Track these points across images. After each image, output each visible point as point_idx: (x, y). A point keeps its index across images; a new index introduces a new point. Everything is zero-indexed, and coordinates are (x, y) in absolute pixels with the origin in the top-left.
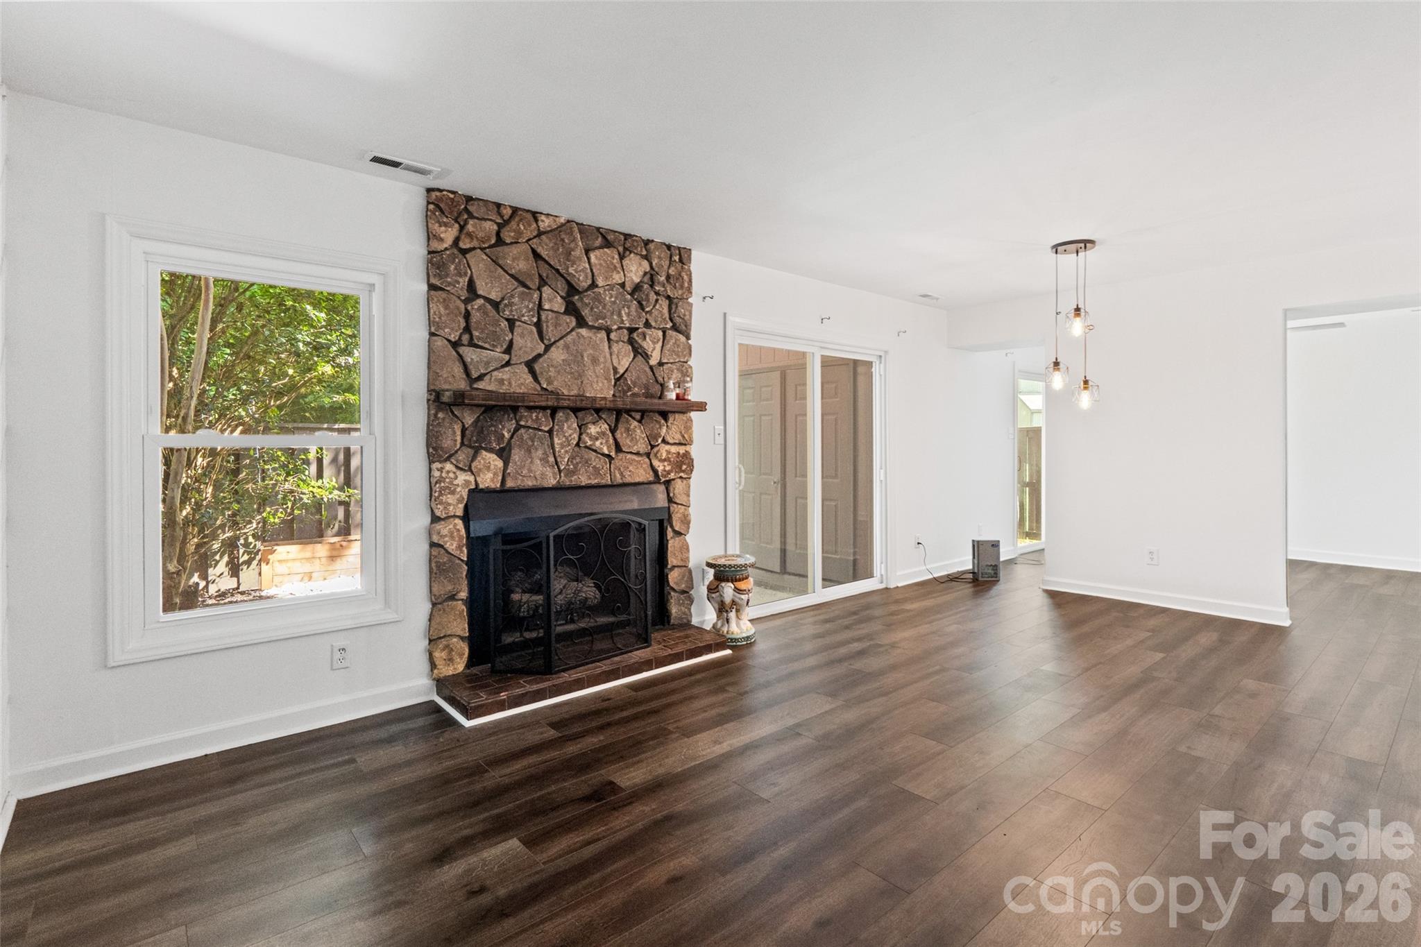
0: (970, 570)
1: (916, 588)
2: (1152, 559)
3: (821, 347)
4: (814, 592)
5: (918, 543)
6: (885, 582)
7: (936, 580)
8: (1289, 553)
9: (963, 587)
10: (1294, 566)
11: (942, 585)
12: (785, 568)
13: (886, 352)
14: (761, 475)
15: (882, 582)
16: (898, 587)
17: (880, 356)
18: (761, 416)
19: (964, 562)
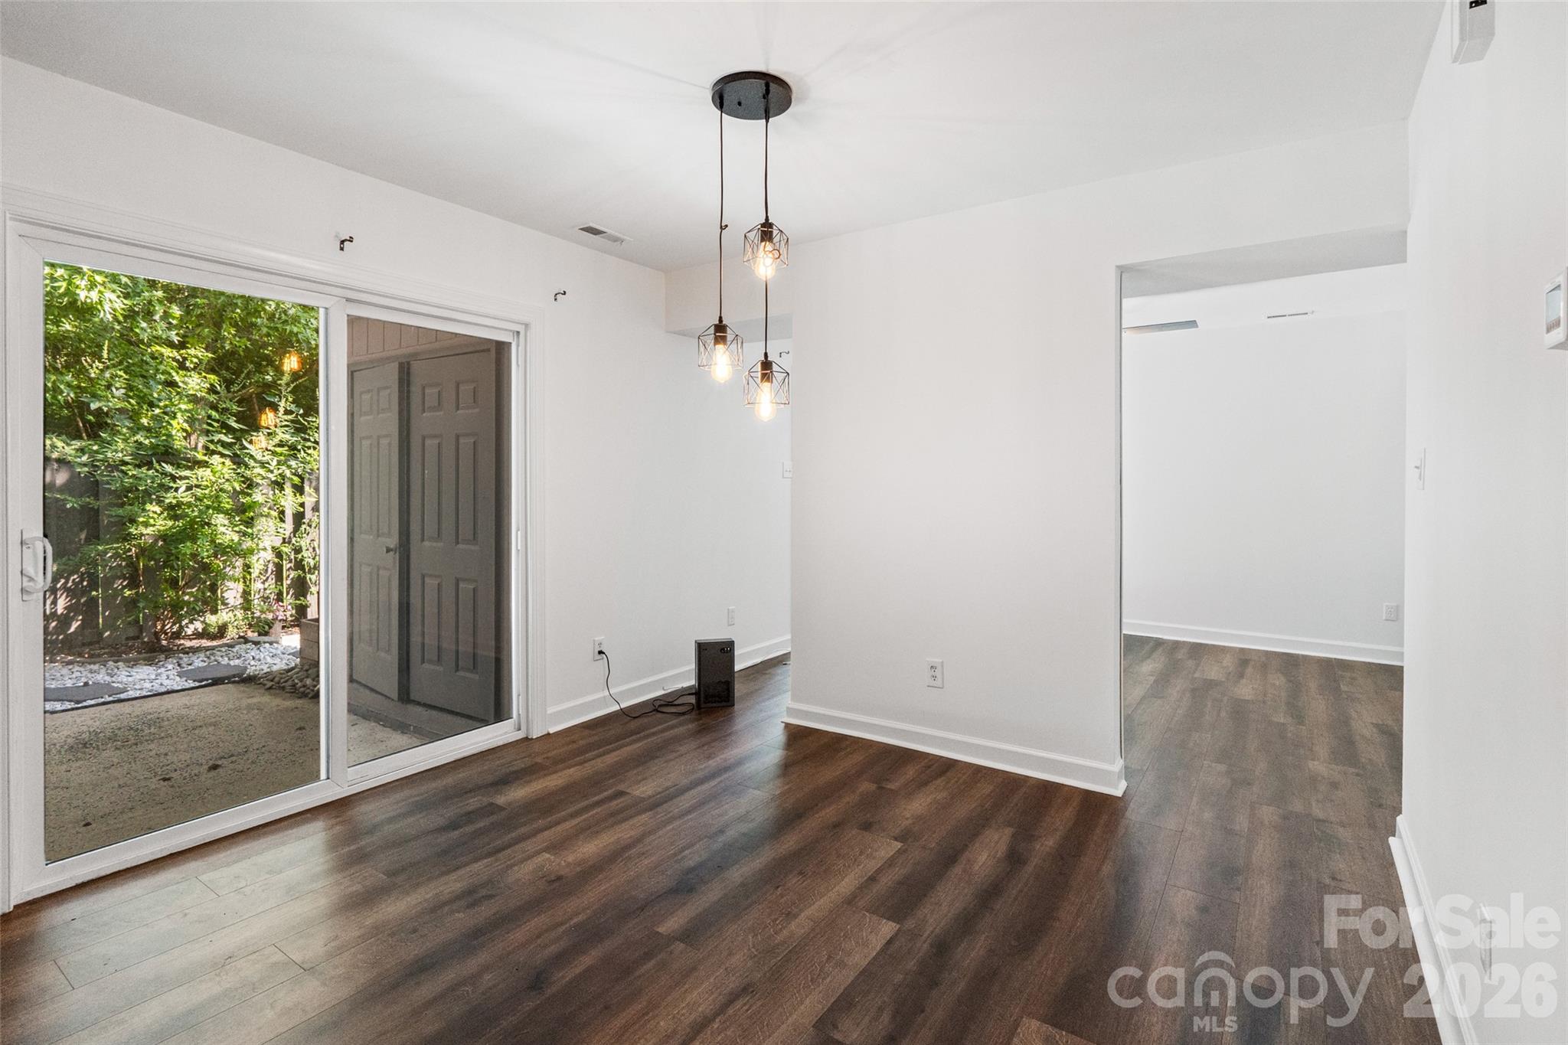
0: (690, 688)
1: (587, 732)
2: (934, 677)
3: (348, 300)
4: (328, 778)
5: (601, 652)
6: (523, 727)
7: (626, 714)
8: (1123, 627)
9: (674, 722)
10: (1133, 647)
11: (636, 720)
12: (408, 694)
13: (527, 326)
14: (378, 536)
15: (519, 729)
16: (549, 734)
17: (518, 333)
18: (379, 437)
19: (683, 675)
